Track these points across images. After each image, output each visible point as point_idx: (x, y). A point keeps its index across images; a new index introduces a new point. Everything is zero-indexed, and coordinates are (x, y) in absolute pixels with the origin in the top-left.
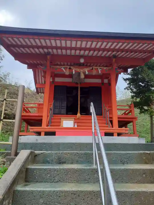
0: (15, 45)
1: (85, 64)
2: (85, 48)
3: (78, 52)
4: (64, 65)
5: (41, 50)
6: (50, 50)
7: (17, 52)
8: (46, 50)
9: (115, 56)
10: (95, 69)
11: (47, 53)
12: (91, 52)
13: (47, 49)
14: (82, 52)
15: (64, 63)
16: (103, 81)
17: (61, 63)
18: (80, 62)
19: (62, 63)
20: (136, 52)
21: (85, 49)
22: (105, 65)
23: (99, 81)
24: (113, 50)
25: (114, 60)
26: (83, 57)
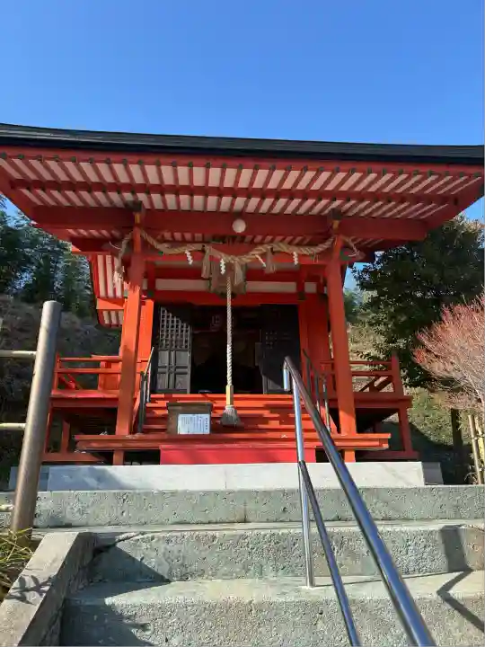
1: (249, 238)
2: (247, 189)
3: (226, 201)
4: (193, 241)
5: (114, 196)
6: (142, 197)
7: (39, 203)
8: (128, 196)
9: (337, 213)
11: (131, 205)
12: (268, 202)
13: (134, 193)
14: (240, 202)
15: (183, 236)
16: (301, 287)
17: (176, 234)
18: (234, 232)
19: (188, 236)
20: (402, 202)
21: (249, 193)
23: (290, 287)
24: (333, 196)
25: (336, 224)
26: (241, 215)
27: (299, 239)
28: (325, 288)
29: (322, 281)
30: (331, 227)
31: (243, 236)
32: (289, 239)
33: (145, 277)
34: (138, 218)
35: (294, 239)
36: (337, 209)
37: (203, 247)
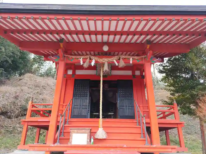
9: (149, 42)
10: (124, 59)
14: (105, 37)
15: (82, 53)
16: (133, 73)
18: (103, 51)
22: (136, 54)
23: (129, 73)
24: (147, 33)
25: (148, 46)
27: (133, 53)
28: (144, 73)
29: (142, 70)
30: (146, 48)
32: (129, 53)
34: (62, 45)
35: (131, 53)
36: (149, 40)
37: (90, 57)
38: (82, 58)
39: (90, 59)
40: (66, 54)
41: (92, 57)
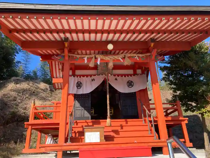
0: (19, 29)
1: (113, 52)
2: (114, 30)
5: (56, 35)
6: (68, 35)
8: (62, 35)
9: (153, 40)
10: (129, 57)
11: (63, 39)
12: (123, 35)
13: (64, 33)
14: (111, 36)
15: (86, 52)
17: (83, 51)
22: (141, 52)
24: (152, 32)
25: (152, 45)
26: (111, 42)
27: (134, 51)
30: (150, 46)
31: (111, 51)
32: (130, 51)
33: (70, 70)
34: (66, 45)
36: (153, 38)
37: (95, 56)
38: (86, 57)
39: (95, 58)
40: (71, 54)
41: (97, 56)
